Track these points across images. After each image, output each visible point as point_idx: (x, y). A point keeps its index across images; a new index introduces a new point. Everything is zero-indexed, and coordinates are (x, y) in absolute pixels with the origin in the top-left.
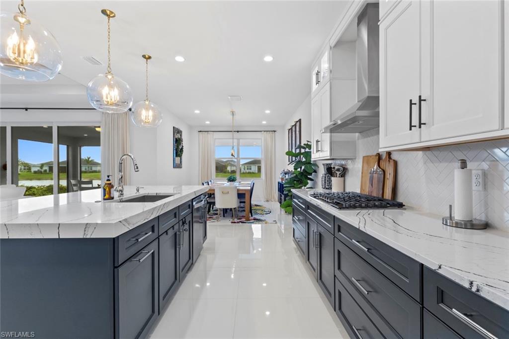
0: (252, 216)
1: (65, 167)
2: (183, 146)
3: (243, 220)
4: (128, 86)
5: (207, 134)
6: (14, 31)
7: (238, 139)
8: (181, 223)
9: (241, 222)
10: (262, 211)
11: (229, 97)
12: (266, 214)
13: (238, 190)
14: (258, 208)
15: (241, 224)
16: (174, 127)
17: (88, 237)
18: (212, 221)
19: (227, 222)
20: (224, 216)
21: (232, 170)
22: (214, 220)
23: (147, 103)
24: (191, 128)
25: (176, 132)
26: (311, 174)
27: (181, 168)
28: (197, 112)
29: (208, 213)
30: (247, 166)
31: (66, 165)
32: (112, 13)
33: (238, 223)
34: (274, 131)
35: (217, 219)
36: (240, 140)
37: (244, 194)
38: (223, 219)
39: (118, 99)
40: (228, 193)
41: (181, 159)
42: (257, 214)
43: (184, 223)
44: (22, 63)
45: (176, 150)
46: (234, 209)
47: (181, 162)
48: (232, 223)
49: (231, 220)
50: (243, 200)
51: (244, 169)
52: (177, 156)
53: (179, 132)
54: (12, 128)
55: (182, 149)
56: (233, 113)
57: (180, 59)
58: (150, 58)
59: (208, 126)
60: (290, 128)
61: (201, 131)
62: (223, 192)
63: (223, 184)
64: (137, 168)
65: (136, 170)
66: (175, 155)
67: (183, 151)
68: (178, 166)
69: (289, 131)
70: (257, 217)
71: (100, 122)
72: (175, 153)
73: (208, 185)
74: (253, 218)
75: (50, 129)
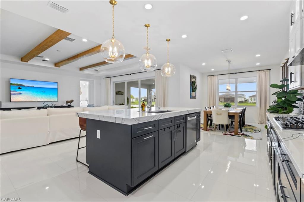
0: (241, 132)
1: (146, 99)
2: (196, 86)
3: (233, 134)
4: (155, 58)
5: (214, 77)
6: (110, 46)
7: (237, 79)
8: (176, 127)
9: (230, 134)
10: (253, 130)
11: (222, 51)
12: (255, 132)
13: (229, 113)
14: (250, 127)
15: (230, 136)
16: (191, 75)
17: (123, 123)
18: (210, 131)
19: (221, 133)
20: (220, 129)
21: (241, 100)
22: (212, 131)
23: (168, 64)
24: (202, 74)
25: (192, 77)
26: (295, 102)
27: (196, 98)
28: (204, 64)
29: (210, 126)
30: (254, 98)
31: (146, 98)
32: (149, 25)
33: (228, 135)
34: (269, 70)
35: (214, 131)
36: (238, 79)
37: (234, 116)
38: (219, 131)
39: (151, 65)
40: (221, 114)
41: (195, 93)
42: (246, 131)
43: (178, 127)
44: (113, 57)
45: (192, 88)
46: (226, 125)
47: (195, 95)
48: (224, 134)
49: (224, 133)
50: (233, 120)
51: (251, 100)
52: (193, 91)
53: (194, 77)
54: (127, 82)
55: (196, 87)
56: (229, 61)
57: (184, 36)
58: (169, 40)
59: (213, 72)
60: (283, 65)
61: (209, 76)
62: (217, 114)
63: (221, 109)
64: (155, 97)
65: (155, 98)
66: (191, 91)
67: (196, 88)
68: (194, 97)
69: (282, 68)
70: (246, 133)
71: (155, 77)
72: (191, 90)
73: (211, 109)
74: (242, 133)
75: (137, 81)
